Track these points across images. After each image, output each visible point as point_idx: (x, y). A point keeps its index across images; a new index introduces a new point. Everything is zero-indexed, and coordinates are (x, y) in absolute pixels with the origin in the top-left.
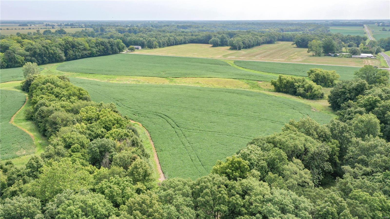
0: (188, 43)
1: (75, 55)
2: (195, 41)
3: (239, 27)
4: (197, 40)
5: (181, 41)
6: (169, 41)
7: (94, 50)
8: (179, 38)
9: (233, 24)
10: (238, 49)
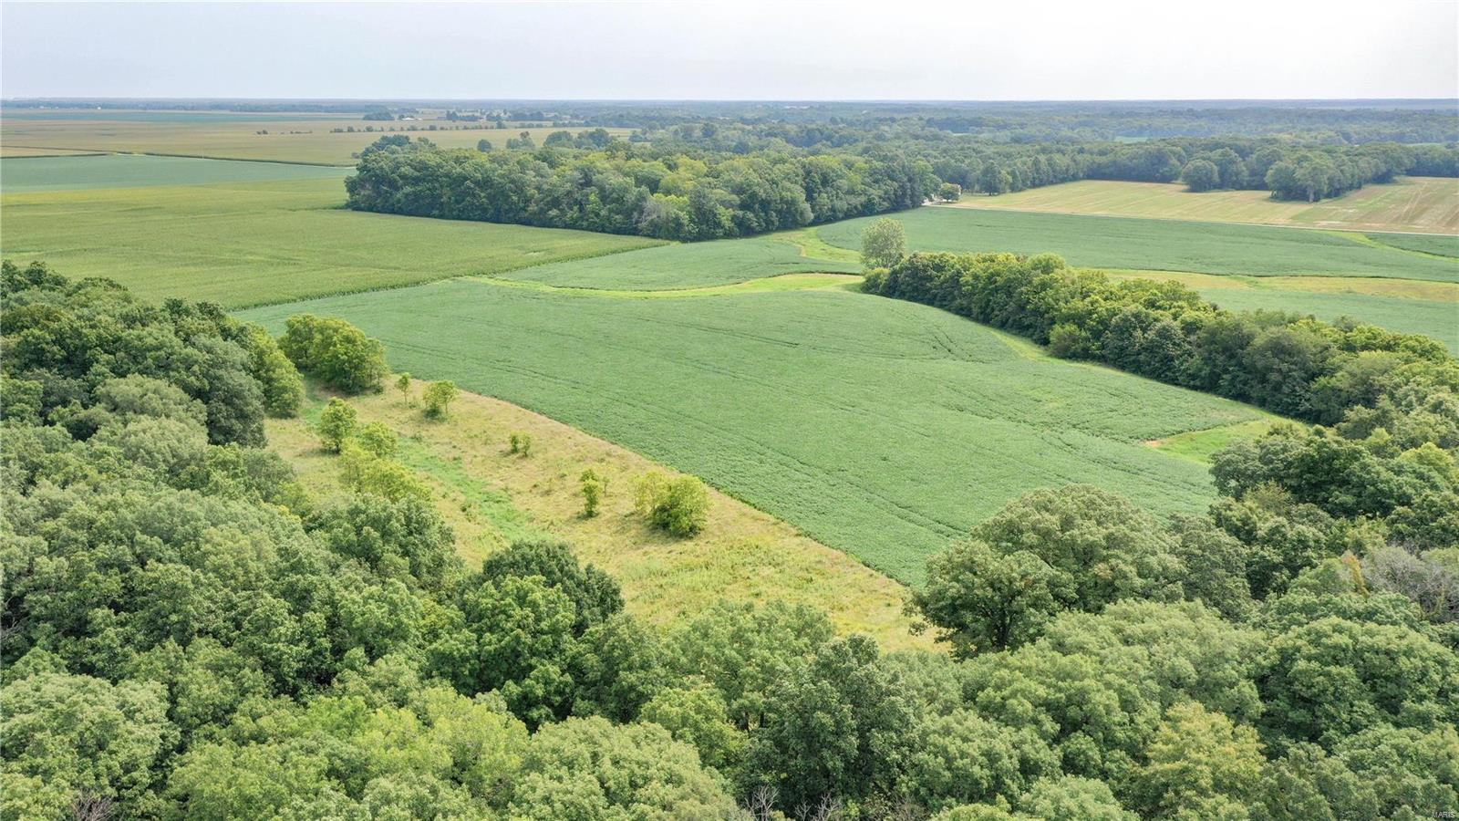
0: (1083, 179)
1: (833, 210)
2: (1107, 171)
3: (1149, 125)
4: (1112, 169)
5: (1067, 170)
6: (1037, 171)
7: (875, 193)
8: (1062, 161)
9: (1112, 114)
10: (1312, 196)
